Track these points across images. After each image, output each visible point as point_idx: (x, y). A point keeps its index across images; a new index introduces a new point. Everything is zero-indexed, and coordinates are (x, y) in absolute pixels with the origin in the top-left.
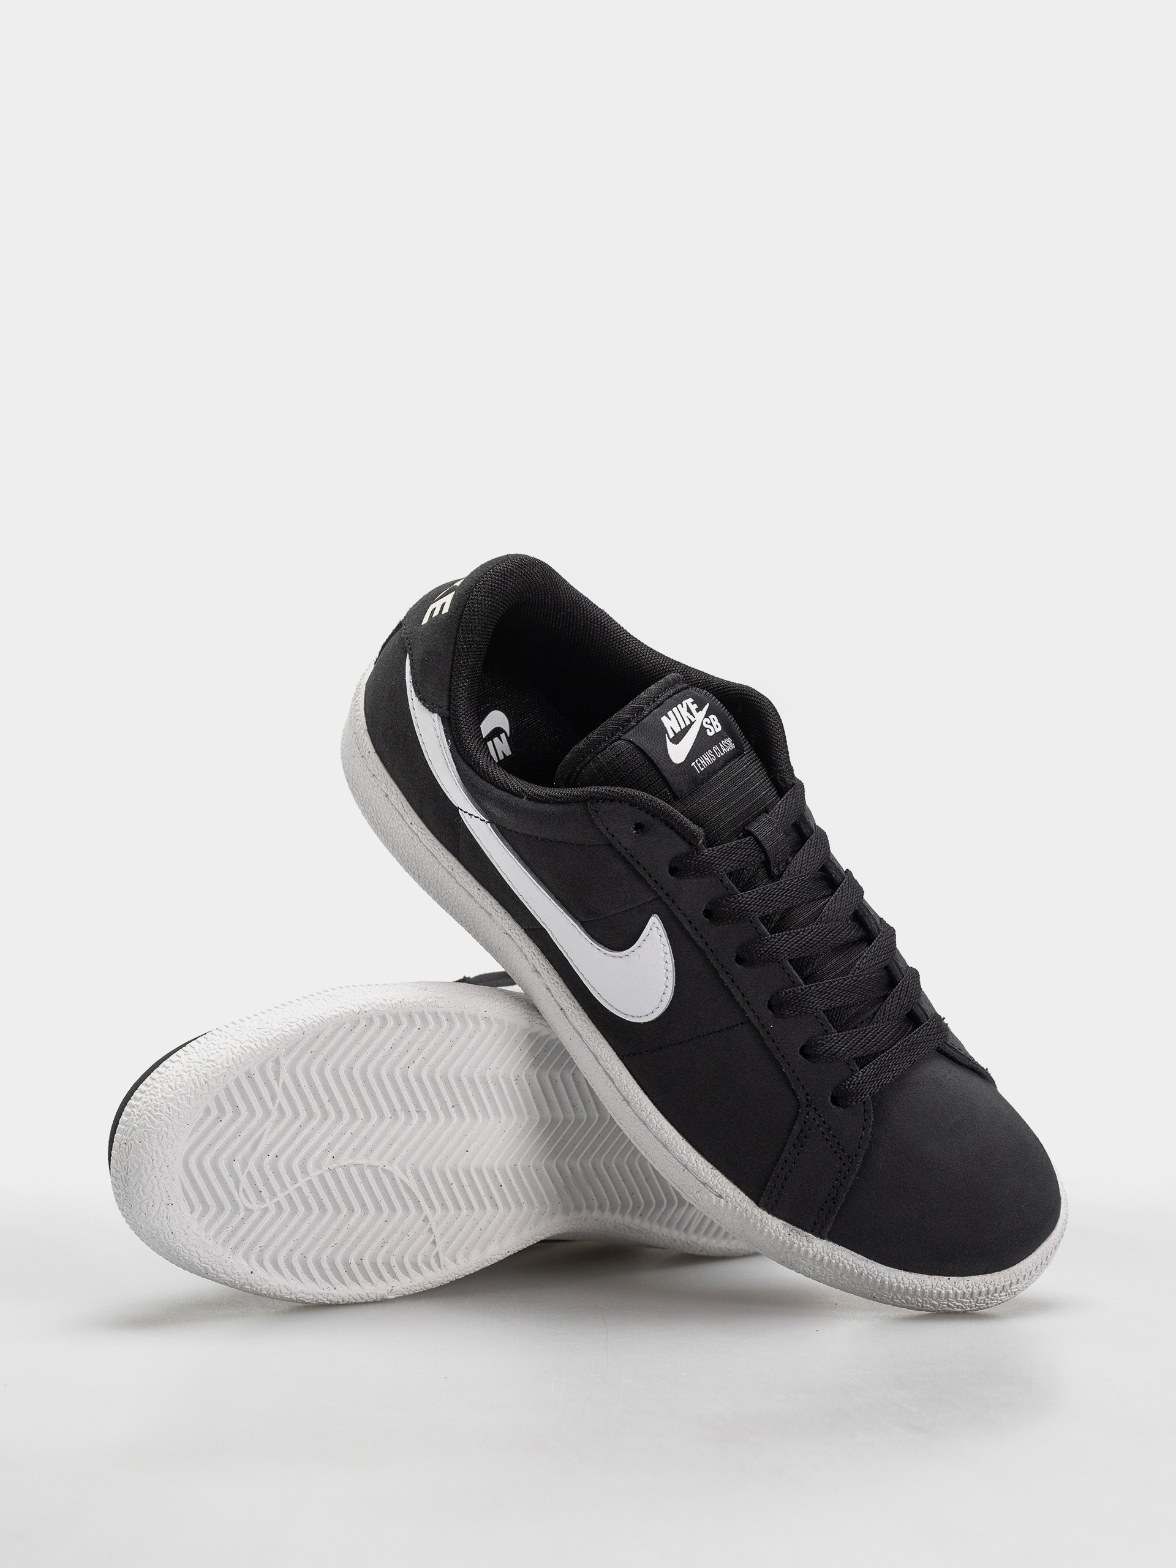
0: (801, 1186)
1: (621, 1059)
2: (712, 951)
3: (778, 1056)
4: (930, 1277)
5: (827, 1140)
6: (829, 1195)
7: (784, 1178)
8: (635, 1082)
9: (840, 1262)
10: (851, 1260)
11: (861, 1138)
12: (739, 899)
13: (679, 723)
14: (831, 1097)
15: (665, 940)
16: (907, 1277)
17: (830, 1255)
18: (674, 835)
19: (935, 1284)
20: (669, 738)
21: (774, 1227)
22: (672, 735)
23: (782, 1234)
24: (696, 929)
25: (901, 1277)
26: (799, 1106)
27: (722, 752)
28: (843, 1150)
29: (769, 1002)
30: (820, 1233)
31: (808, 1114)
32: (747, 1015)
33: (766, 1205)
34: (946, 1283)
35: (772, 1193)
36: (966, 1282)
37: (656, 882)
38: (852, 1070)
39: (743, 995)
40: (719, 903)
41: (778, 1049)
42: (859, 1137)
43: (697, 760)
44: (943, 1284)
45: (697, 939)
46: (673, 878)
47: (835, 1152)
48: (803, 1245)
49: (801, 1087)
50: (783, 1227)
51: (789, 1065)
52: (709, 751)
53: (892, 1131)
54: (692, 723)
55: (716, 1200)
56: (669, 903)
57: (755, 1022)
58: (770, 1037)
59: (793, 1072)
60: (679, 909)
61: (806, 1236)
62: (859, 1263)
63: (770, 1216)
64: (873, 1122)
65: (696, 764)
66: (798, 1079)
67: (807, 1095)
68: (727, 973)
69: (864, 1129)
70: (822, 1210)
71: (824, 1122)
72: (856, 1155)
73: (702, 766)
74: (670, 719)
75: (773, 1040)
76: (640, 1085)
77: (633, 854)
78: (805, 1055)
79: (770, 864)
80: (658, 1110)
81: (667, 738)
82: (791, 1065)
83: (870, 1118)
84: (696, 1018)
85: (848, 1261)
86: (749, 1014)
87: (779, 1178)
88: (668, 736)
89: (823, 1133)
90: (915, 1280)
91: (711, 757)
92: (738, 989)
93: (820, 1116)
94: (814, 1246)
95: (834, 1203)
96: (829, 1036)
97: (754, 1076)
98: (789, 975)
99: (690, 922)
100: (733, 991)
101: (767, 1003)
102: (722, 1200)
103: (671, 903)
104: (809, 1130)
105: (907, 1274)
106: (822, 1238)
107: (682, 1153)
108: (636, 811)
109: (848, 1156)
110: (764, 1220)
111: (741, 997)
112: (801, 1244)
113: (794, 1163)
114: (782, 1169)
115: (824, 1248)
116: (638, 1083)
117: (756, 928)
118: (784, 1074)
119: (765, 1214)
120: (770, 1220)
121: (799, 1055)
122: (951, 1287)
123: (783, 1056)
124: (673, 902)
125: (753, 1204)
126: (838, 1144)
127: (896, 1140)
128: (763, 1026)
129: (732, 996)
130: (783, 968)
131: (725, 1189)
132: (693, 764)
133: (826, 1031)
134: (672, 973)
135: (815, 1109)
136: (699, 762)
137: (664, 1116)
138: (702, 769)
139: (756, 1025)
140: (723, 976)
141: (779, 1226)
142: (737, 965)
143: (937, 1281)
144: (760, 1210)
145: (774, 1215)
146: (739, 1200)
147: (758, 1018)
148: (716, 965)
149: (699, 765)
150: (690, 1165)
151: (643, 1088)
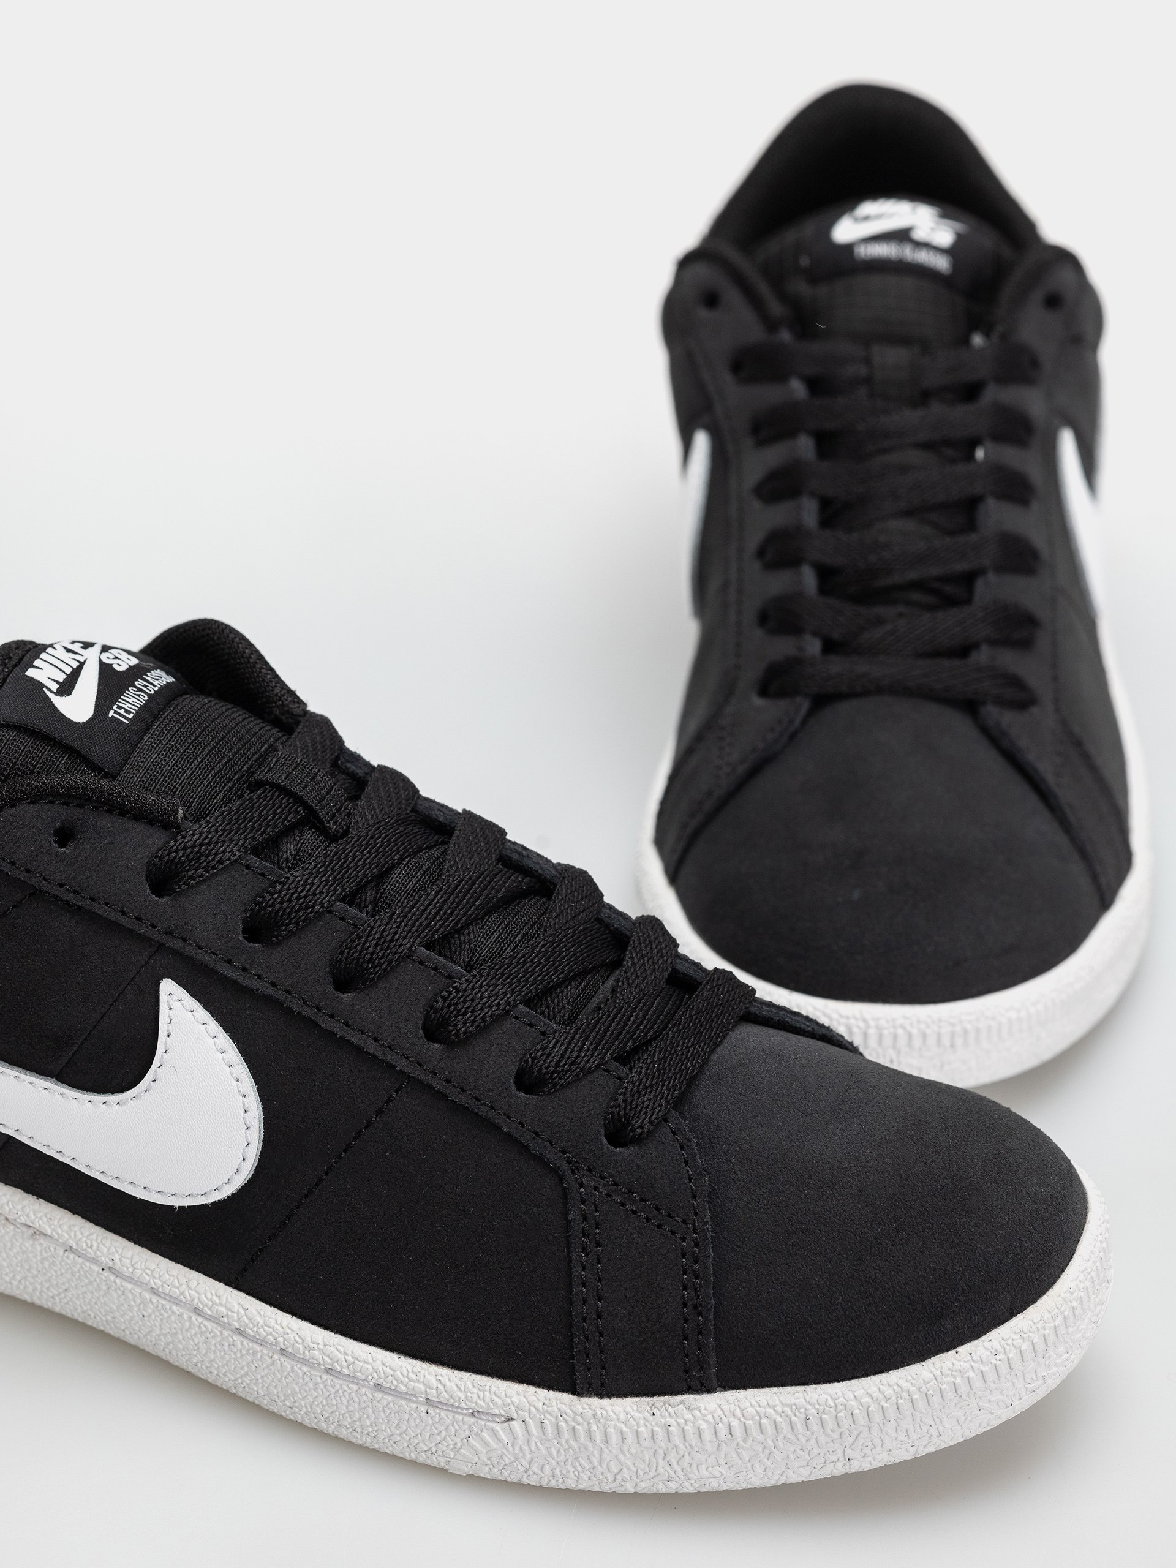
0: (629, 1314)
1: (237, 1288)
2: (288, 992)
3: (483, 1111)
4: (924, 1363)
5: (634, 1212)
6: (685, 1305)
7: (594, 1316)
8: (277, 1311)
9: (761, 1418)
10: (778, 1402)
11: (690, 1179)
12: (290, 881)
13: (58, 668)
14: (606, 1136)
15: (203, 1014)
16: (885, 1382)
17: (738, 1413)
18: (130, 824)
19: (939, 1373)
20: (52, 692)
21: (622, 1416)
22: (54, 687)
23: (642, 1422)
24: (244, 970)
25: (875, 1389)
26: (561, 1179)
27: (155, 686)
28: (670, 1216)
29: (424, 1028)
30: (702, 1384)
31: (581, 1185)
32: (398, 1069)
33: (590, 1385)
34: (955, 1362)
35: (588, 1355)
36: (988, 1345)
37: (139, 919)
38: (619, 1078)
39: (376, 1040)
40: (260, 904)
41: (477, 1099)
42: (687, 1181)
43: (115, 707)
44: (951, 1366)
45: (254, 983)
46: (164, 900)
47: (659, 1226)
48: (686, 1421)
49: (548, 1144)
50: (635, 1407)
51: (508, 1117)
52: (130, 689)
53: (736, 1151)
54: (82, 664)
55: (504, 1430)
56: (177, 945)
57: (418, 1073)
58: (454, 1086)
59: (523, 1126)
60: (200, 948)
61: (682, 1402)
62: (794, 1401)
63: (606, 1402)
64: (697, 1144)
65: (116, 712)
66: (536, 1134)
67: (564, 1152)
68: (332, 1016)
69: (686, 1162)
70: (686, 1338)
71: (616, 1184)
72: (696, 1214)
73: (127, 711)
74: (41, 669)
75: (463, 1090)
76: (287, 1312)
77: (77, 888)
78: (528, 1090)
79: (318, 818)
80: (336, 1333)
81: (48, 693)
82: (512, 1115)
83: (689, 1140)
84: (319, 1125)
85: (773, 1408)
86: (401, 1064)
87: (587, 1321)
88: (49, 689)
89: (623, 1205)
90: (901, 1382)
91: (139, 695)
92: (362, 1033)
93: (603, 1178)
94: (703, 1411)
95: (700, 1314)
96: (550, 1039)
97: (461, 1170)
98: (435, 969)
99: (229, 962)
100: (355, 1038)
101: (421, 1032)
102: (513, 1422)
103: (181, 943)
104: (597, 1211)
105: (883, 1377)
106: (710, 1391)
107: (410, 1380)
108: (46, 807)
109: (684, 1222)
110: (598, 1412)
111: (375, 1044)
112: (681, 1421)
113: (600, 1281)
114: (585, 1302)
115: (723, 1407)
116: (282, 1310)
117: (342, 919)
118: (509, 1135)
119: (595, 1401)
120: (609, 1408)
121: (518, 1093)
122: (967, 1365)
123: (492, 1108)
124: (184, 940)
125: (567, 1397)
126: (658, 1209)
127: (751, 1161)
128: (435, 1074)
129: (358, 1049)
130: (421, 963)
131: (509, 1400)
132: (111, 714)
133: (544, 1034)
134: (241, 1066)
135: (590, 1170)
136: (120, 708)
137: (351, 1337)
138: (131, 716)
139: (423, 1077)
140: (325, 1023)
141: (629, 1409)
142: (342, 995)
143: (938, 1365)
144: (585, 1400)
145: (610, 1395)
146: (541, 1404)
147: (420, 1065)
148: (307, 1012)
149: (122, 712)
150: (433, 1395)
151: (293, 1313)
